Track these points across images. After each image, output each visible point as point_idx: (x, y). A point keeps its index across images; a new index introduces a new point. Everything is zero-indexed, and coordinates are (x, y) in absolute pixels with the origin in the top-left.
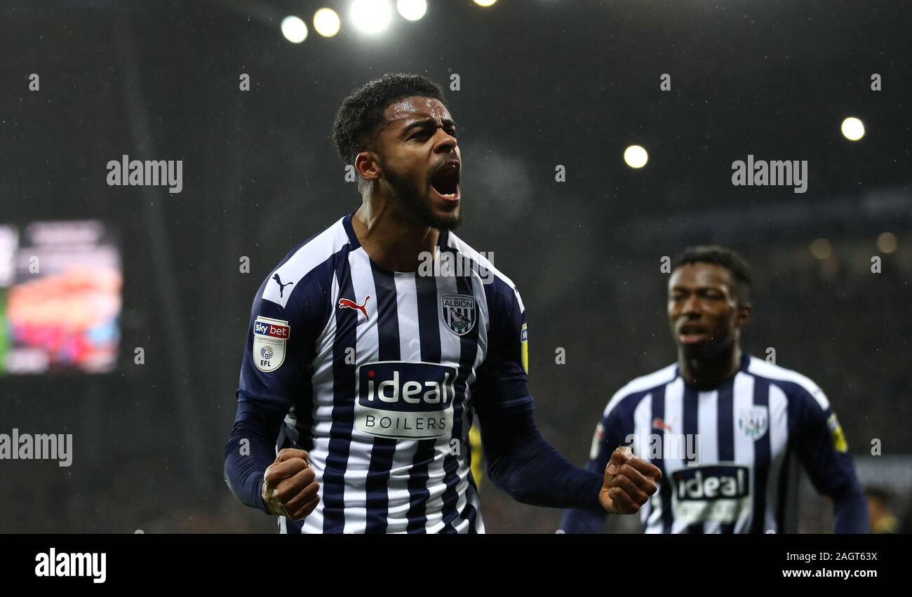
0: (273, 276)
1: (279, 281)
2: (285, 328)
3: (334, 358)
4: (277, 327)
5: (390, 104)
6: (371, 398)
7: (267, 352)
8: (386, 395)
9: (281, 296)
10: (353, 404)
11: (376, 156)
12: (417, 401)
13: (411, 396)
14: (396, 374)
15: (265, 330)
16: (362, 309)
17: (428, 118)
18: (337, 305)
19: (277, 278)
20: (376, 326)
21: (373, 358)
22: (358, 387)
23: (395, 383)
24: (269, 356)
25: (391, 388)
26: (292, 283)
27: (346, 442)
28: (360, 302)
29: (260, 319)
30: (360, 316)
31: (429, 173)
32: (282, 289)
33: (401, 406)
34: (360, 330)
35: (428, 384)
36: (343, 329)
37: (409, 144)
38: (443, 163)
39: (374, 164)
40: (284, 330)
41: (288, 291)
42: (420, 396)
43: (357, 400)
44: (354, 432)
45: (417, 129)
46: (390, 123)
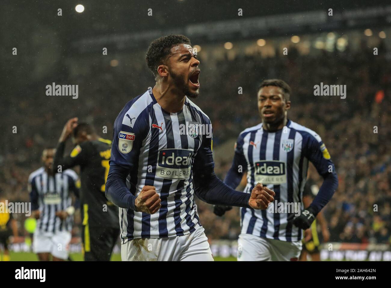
0: (126, 114)
1: (129, 117)
2: (133, 136)
3: (150, 148)
4: (130, 136)
5: (173, 47)
6: (163, 163)
7: (125, 146)
8: (169, 162)
9: (131, 123)
10: (156, 165)
11: (167, 67)
12: (180, 164)
13: (178, 163)
14: (173, 154)
15: (124, 137)
16: (161, 128)
17: (188, 53)
18: (152, 127)
19: (128, 115)
20: (166, 135)
21: (165, 147)
22: (158, 159)
23: (173, 157)
24: (126, 147)
25: (171, 159)
26: (135, 118)
27: (152, 181)
28: (160, 125)
29: (122, 132)
30: (160, 131)
31: (189, 75)
32: (131, 121)
33: (175, 166)
34: (160, 136)
35: (184, 158)
36: (154, 136)
37: (181, 63)
38: (195, 71)
39: (165, 70)
40: (132, 137)
41: (134, 121)
42: (181, 162)
43: (157, 164)
44: (156, 177)
45: (185, 57)
46: (173, 54)
